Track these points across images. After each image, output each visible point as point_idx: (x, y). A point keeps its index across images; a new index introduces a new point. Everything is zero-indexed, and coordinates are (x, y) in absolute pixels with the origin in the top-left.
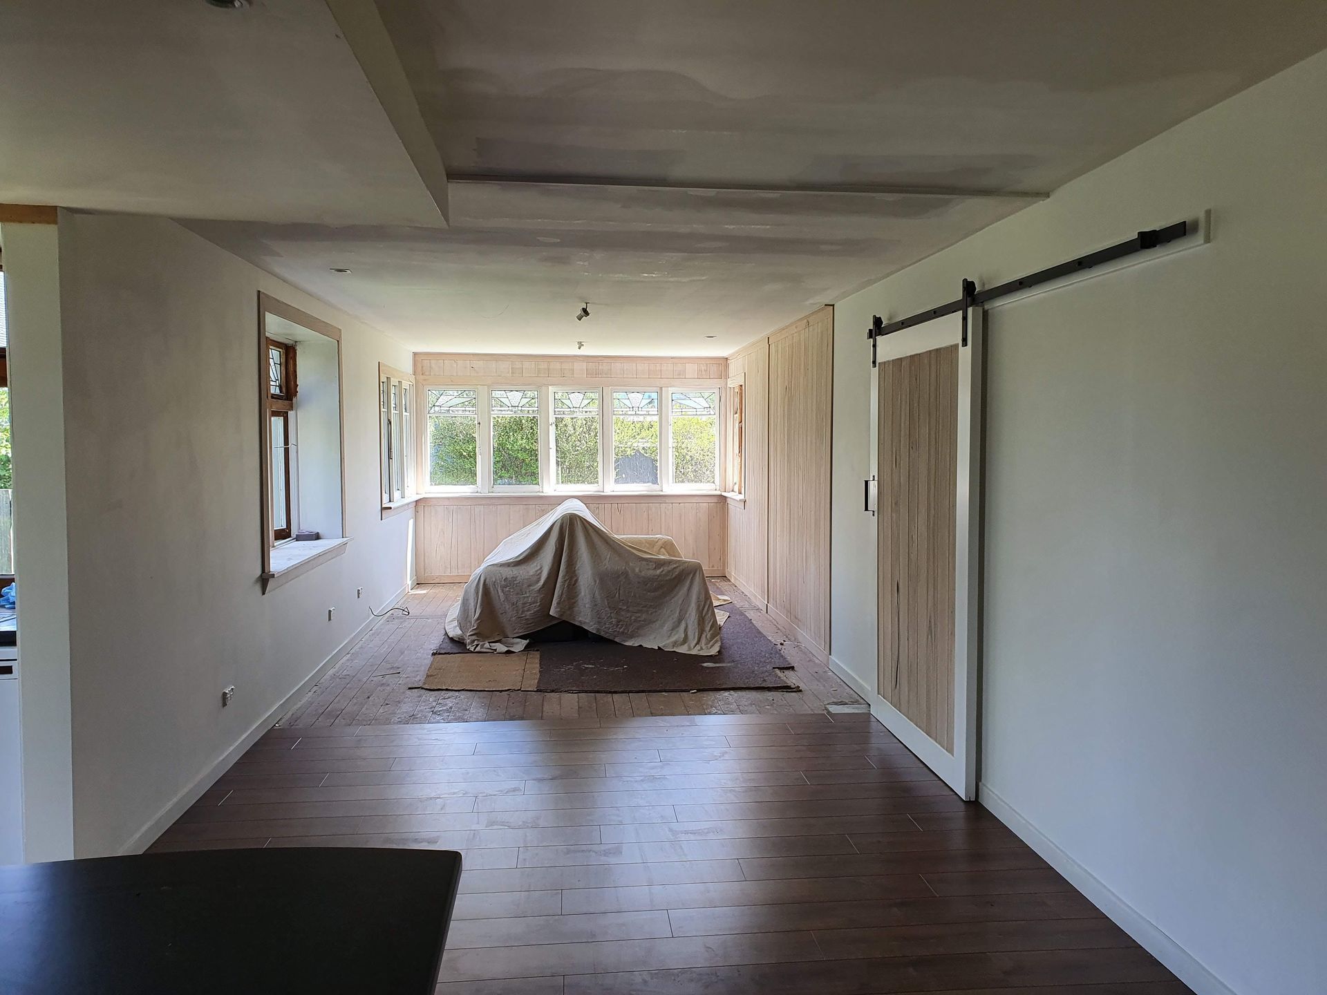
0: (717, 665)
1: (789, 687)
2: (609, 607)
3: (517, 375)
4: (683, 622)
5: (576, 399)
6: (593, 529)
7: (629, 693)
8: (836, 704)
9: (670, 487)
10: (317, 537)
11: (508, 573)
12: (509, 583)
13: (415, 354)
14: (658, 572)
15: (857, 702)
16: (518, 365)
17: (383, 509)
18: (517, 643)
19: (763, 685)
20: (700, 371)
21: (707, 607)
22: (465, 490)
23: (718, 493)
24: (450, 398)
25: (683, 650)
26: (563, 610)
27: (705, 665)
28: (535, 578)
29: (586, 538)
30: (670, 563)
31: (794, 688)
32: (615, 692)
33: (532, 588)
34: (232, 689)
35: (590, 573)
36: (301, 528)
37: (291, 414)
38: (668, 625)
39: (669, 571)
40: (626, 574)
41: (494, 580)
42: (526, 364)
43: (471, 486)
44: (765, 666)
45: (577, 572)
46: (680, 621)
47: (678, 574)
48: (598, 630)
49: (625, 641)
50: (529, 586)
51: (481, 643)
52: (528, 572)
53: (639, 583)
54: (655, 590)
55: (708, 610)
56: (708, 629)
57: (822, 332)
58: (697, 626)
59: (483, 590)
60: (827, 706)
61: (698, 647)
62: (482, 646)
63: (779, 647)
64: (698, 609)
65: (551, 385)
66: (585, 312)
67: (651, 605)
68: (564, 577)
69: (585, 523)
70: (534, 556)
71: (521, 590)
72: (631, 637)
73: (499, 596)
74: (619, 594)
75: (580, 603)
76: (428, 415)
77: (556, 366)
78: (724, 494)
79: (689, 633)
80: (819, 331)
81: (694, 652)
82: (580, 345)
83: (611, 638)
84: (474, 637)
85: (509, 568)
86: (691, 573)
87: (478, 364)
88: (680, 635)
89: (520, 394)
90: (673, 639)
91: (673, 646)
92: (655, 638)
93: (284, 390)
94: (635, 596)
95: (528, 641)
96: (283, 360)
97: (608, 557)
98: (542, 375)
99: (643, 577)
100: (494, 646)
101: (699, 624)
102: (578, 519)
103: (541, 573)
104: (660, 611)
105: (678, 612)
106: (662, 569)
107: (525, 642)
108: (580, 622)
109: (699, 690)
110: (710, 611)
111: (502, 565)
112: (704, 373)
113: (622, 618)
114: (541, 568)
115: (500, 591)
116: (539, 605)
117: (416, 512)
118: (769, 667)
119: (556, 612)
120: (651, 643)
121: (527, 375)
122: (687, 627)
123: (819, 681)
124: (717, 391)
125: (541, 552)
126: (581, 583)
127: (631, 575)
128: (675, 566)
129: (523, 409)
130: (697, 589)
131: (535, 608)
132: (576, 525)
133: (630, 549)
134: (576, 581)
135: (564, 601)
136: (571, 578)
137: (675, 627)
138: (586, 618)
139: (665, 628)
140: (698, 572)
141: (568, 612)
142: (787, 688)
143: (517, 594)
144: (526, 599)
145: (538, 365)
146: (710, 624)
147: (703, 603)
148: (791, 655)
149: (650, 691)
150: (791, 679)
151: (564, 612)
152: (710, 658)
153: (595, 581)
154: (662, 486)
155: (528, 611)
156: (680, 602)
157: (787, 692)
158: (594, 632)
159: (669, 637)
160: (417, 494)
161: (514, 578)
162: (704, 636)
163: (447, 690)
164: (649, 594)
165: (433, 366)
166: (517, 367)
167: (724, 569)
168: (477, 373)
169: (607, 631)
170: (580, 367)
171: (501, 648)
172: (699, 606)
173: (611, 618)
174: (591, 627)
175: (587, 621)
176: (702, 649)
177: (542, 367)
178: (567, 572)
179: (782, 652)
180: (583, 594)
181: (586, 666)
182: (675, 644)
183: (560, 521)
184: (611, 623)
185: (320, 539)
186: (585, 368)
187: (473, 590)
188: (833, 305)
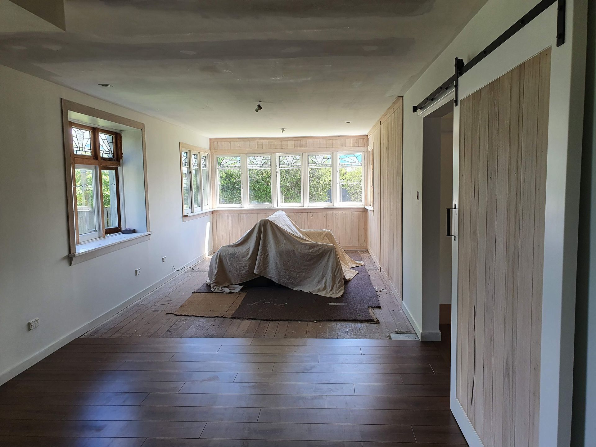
0: (337, 304)
1: (372, 321)
2: (285, 269)
3: (260, 148)
4: (324, 278)
5: (290, 159)
6: (276, 227)
7: (279, 321)
8: (396, 332)
9: (338, 203)
10: (134, 231)
11: (232, 250)
12: (233, 256)
13: (210, 139)
14: (311, 251)
15: (410, 332)
16: (260, 143)
17: (184, 216)
18: (237, 288)
19: (358, 319)
20: (353, 143)
21: (337, 270)
22: (234, 206)
23: (363, 206)
24: (228, 160)
25: (322, 294)
26: (261, 271)
27: (331, 304)
28: (246, 253)
29: (272, 232)
30: (317, 246)
31: (375, 321)
32: (272, 320)
33: (244, 259)
34: (37, 320)
35: (274, 251)
36: (127, 227)
37: (120, 168)
38: (316, 280)
39: (316, 251)
40: (293, 252)
41: (225, 254)
42: (265, 143)
43: (239, 204)
44: (363, 306)
45: (268, 250)
46: (322, 278)
47: (322, 252)
48: (279, 281)
49: (294, 288)
50: (243, 257)
51: (218, 287)
52: (242, 250)
53: (300, 256)
54: (310, 260)
55: (338, 272)
56: (337, 282)
57: (399, 114)
58: (331, 281)
59: (219, 259)
60: (391, 334)
61: (331, 293)
62: (218, 289)
63: (378, 293)
64: (332, 271)
65: (277, 153)
66: (260, 107)
67: (307, 269)
68: (261, 252)
69: (272, 223)
70: (246, 242)
71: (239, 260)
72: (297, 285)
73: (227, 263)
74: (290, 262)
75: (270, 267)
76: (218, 169)
77: (279, 143)
78: (366, 207)
79: (327, 285)
80: (398, 113)
81: (328, 296)
82: (283, 130)
83: (286, 286)
84: (214, 284)
85: (233, 248)
86: (329, 251)
87: (241, 143)
88: (322, 285)
89: (262, 158)
90: (318, 288)
91: (318, 291)
92: (310, 286)
93: (115, 156)
94: (298, 264)
95: (242, 287)
96: (114, 141)
97: (284, 242)
98: (272, 148)
99: (303, 253)
100: (224, 289)
101: (332, 280)
102: (268, 222)
103: (249, 250)
104: (312, 272)
105: (322, 273)
106: (313, 249)
107: (241, 287)
108: (270, 277)
109: (319, 321)
110: (339, 273)
111: (229, 246)
112: (355, 144)
113: (291, 275)
114: (249, 248)
115: (227, 260)
116: (248, 268)
117: (213, 217)
118: (366, 307)
119: (257, 271)
120: (306, 289)
121: (265, 148)
122: (326, 281)
123: (392, 316)
124: (363, 153)
125: (250, 239)
126: (270, 256)
127: (296, 252)
128: (320, 247)
129: (263, 165)
130: (332, 260)
131: (246, 269)
132: (267, 225)
133: (296, 238)
134: (268, 255)
135: (261, 266)
136: (265, 254)
137: (319, 281)
138: (273, 274)
139: (315, 281)
140: (333, 251)
141: (264, 272)
142: (371, 321)
143: (237, 262)
144: (241, 264)
145: (270, 143)
146: (339, 280)
147: (335, 268)
148: (383, 299)
149: (291, 321)
150: (376, 314)
151: (262, 272)
152: (336, 300)
153: (277, 255)
154: (333, 204)
155: (242, 271)
156: (323, 267)
157: (370, 323)
158: (277, 282)
159: (317, 286)
160: (213, 208)
161: (235, 253)
162: (335, 286)
163: (185, 315)
164: (306, 262)
165: (219, 144)
166: (260, 144)
167: (366, 246)
168: (240, 148)
169: (284, 281)
170: (291, 143)
171: (227, 290)
172: (333, 270)
173: (286, 275)
174: (276, 280)
175: (273, 276)
176: (333, 293)
177: (272, 144)
178: (263, 250)
179: (378, 296)
180: (271, 261)
181: (266, 303)
182: (319, 290)
183: (259, 223)
184: (286, 278)
185: (136, 232)
186: (293, 143)
187: (214, 260)
188: (403, 97)
